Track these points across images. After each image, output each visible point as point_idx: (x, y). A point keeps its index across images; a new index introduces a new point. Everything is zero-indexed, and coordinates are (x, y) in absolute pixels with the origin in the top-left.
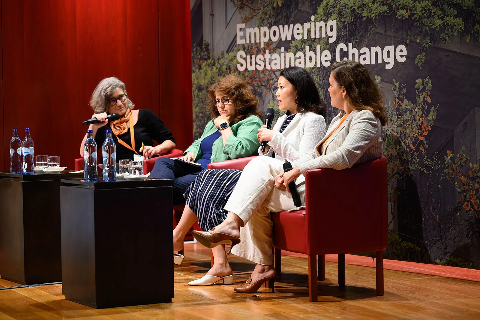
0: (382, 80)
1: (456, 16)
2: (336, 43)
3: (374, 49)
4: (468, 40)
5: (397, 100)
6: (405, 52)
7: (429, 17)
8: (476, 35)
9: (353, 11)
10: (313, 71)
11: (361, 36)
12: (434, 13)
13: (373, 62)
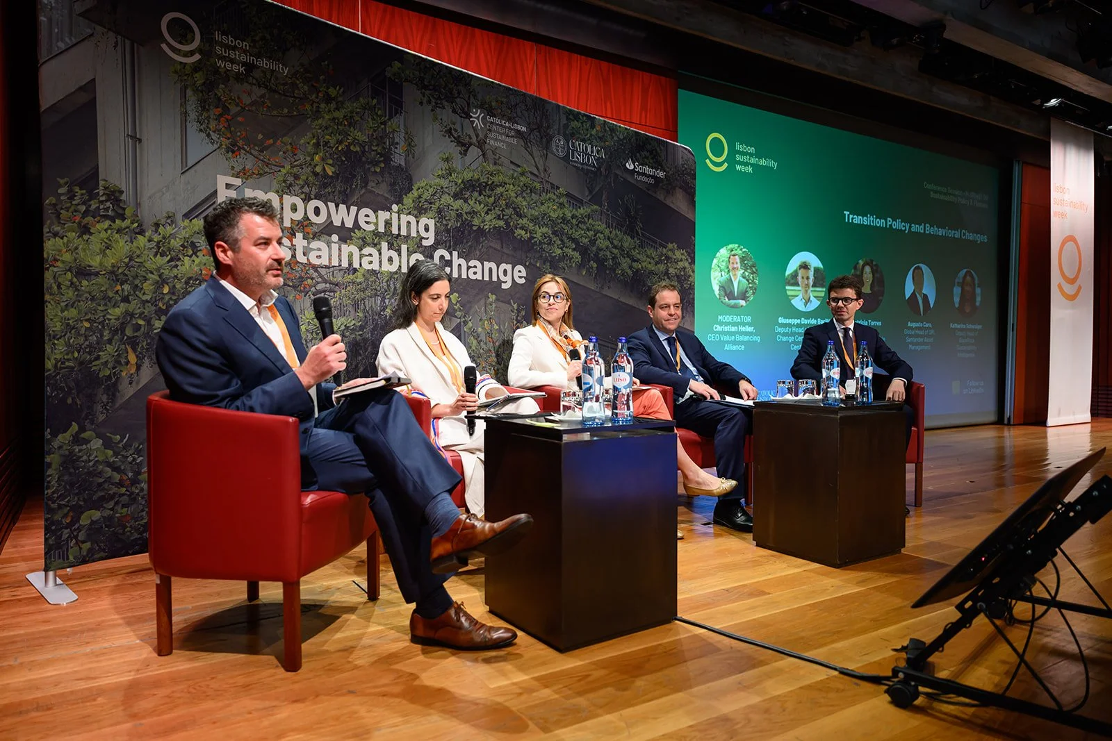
0: (497, 300)
1: (574, 250)
2: (434, 247)
3: (487, 265)
4: (584, 273)
5: (515, 322)
6: (524, 274)
7: (549, 244)
8: (591, 270)
9: (459, 216)
10: (396, 276)
11: (471, 247)
12: (554, 241)
13: (487, 278)
